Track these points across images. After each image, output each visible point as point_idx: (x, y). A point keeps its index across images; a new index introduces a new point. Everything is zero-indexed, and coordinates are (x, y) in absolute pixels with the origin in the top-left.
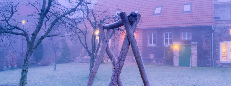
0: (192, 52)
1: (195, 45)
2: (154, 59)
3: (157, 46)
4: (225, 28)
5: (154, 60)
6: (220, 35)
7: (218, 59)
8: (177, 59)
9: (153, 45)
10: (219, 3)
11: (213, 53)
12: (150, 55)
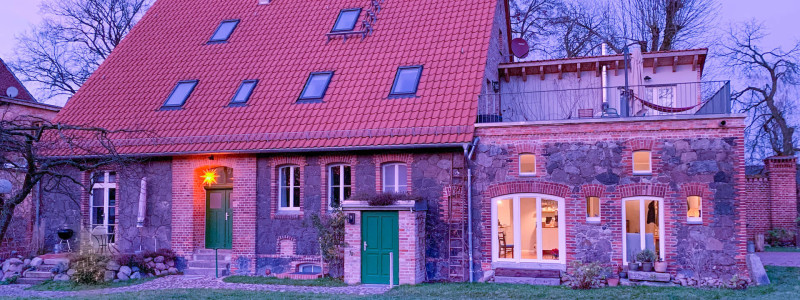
0: (402, 235)
1: (407, 209)
2: (293, 259)
3: (303, 213)
4: (504, 152)
5: (294, 264)
6: (491, 177)
7: (486, 254)
8: (355, 258)
9: (292, 210)
10: (525, 65)
11: (470, 233)
12: (283, 244)
